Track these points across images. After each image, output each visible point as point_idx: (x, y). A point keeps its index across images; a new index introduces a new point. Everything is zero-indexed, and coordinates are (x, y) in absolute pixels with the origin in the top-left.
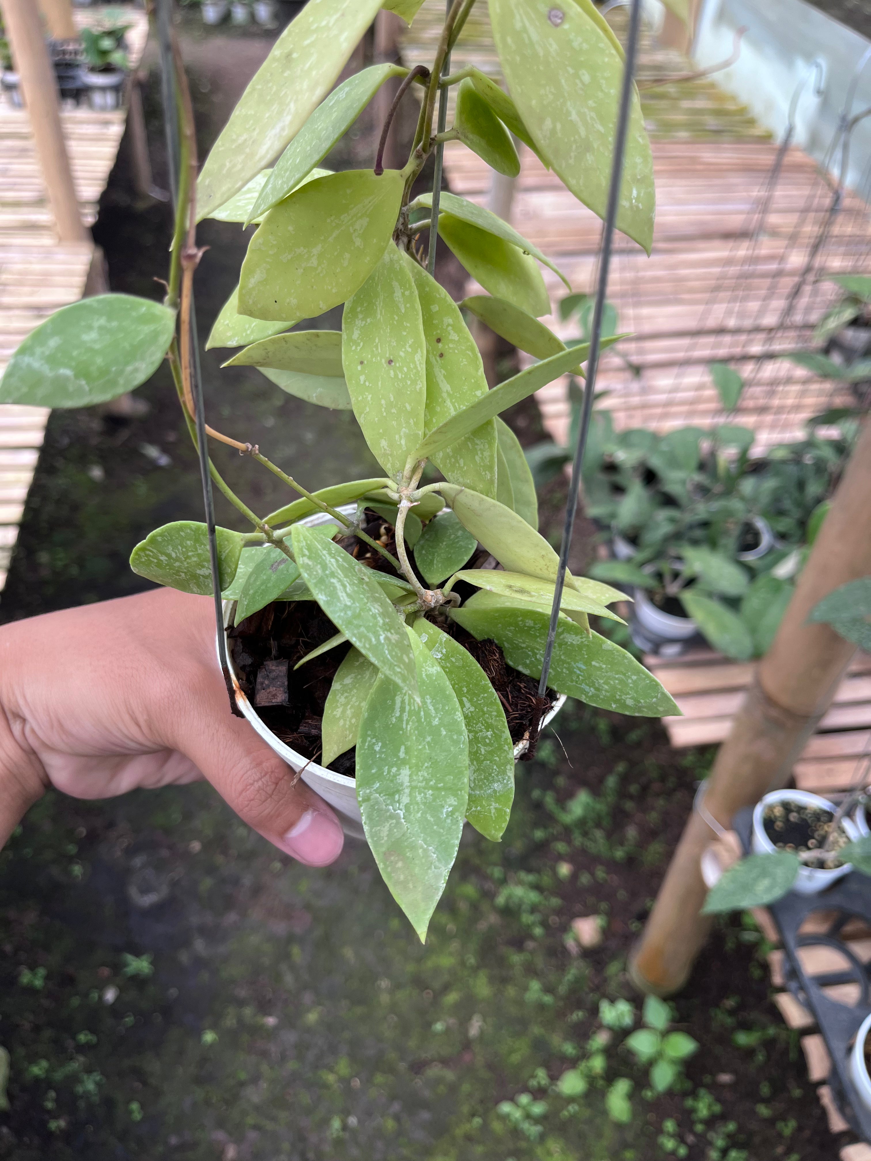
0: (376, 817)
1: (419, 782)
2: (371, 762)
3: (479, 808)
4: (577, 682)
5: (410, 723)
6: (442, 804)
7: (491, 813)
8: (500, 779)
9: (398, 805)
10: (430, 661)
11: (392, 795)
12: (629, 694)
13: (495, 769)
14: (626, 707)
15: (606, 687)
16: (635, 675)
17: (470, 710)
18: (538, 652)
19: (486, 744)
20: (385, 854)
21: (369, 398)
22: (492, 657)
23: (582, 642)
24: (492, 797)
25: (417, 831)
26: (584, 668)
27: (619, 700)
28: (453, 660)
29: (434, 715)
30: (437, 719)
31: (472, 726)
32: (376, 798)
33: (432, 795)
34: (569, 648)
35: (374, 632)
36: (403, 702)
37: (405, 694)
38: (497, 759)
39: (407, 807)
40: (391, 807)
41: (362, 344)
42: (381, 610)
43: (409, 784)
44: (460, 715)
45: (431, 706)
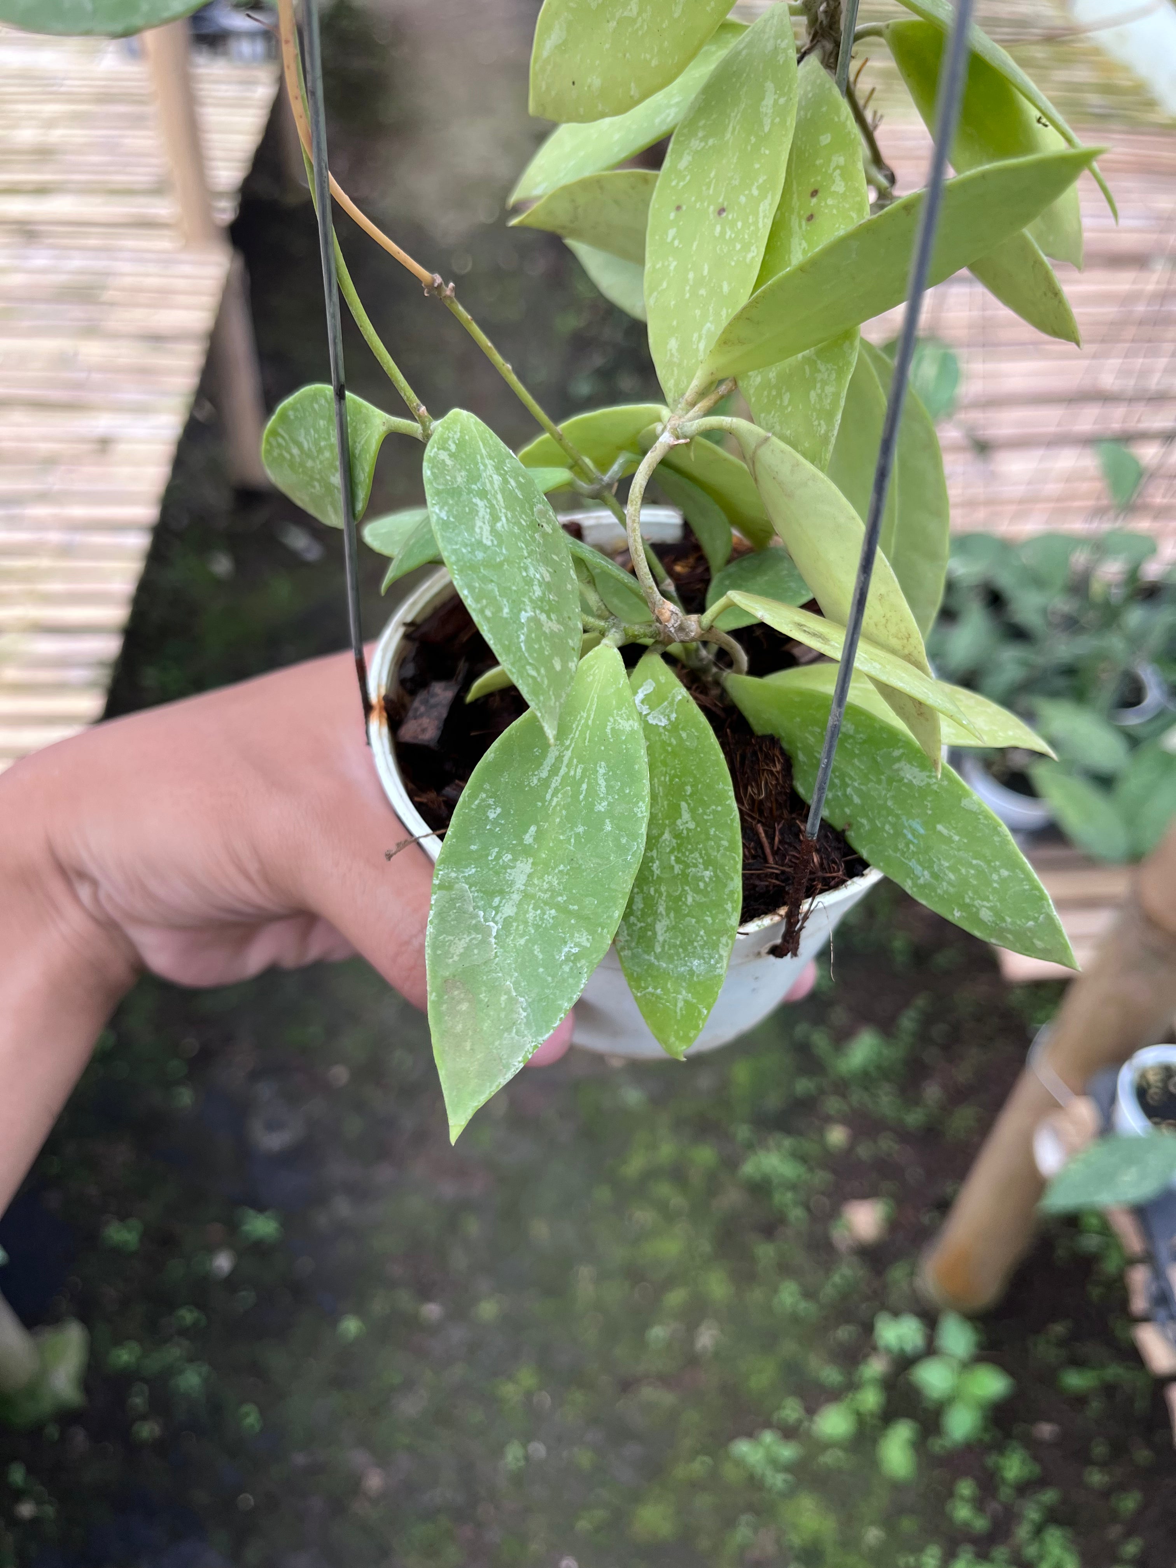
0: (453, 920)
1: (540, 890)
2: (473, 832)
3: (659, 991)
4: (903, 853)
5: (560, 795)
6: (564, 938)
7: (676, 1006)
8: (706, 956)
9: (494, 913)
10: (626, 708)
11: (489, 894)
12: (988, 900)
13: (702, 937)
14: (980, 922)
15: (952, 876)
16: (1007, 869)
17: (687, 825)
18: (850, 782)
19: (697, 890)
20: (446, 981)
21: (672, 268)
22: (767, 765)
23: (929, 785)
24: (685, 981)
25: (509, 964)
26: (922, 831)
27: (968, 906)
28: (684, 735)
29: (602, 795)
30: (605, 803)
31: (684, 854)
32: (462, 890)
33: (553, 918)
34: (903, 789)
35: (514, 601)
36: (559, 758)
37: (567, 749)
38: (709, 920)
39: (507, 923)
40: (481, 913)
41: (688, 178)
42: (548, 578)
43: (523, 888)
44: (644, 808)
45: (603, 781)
